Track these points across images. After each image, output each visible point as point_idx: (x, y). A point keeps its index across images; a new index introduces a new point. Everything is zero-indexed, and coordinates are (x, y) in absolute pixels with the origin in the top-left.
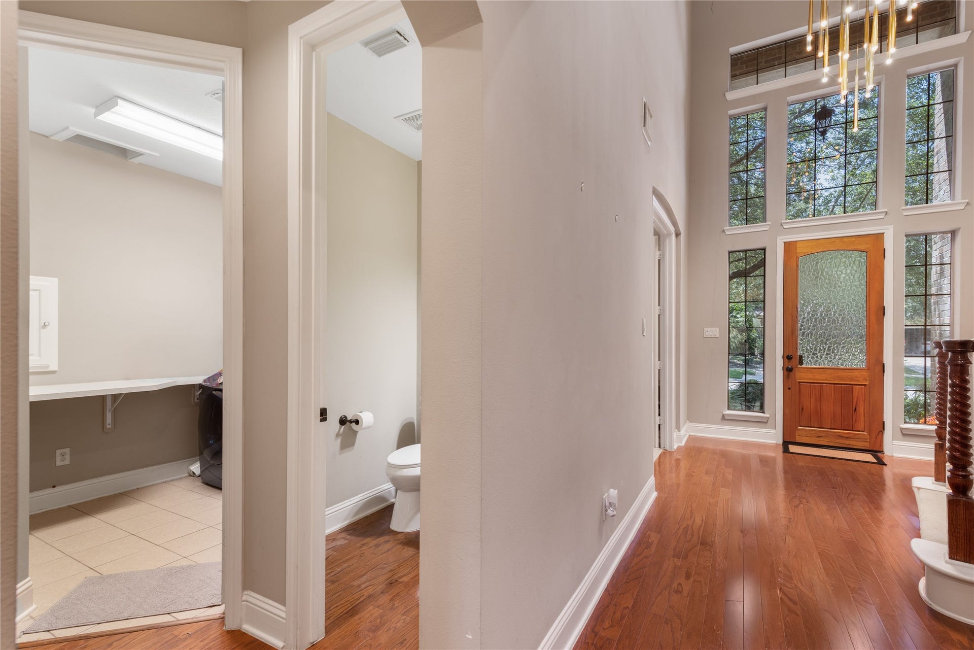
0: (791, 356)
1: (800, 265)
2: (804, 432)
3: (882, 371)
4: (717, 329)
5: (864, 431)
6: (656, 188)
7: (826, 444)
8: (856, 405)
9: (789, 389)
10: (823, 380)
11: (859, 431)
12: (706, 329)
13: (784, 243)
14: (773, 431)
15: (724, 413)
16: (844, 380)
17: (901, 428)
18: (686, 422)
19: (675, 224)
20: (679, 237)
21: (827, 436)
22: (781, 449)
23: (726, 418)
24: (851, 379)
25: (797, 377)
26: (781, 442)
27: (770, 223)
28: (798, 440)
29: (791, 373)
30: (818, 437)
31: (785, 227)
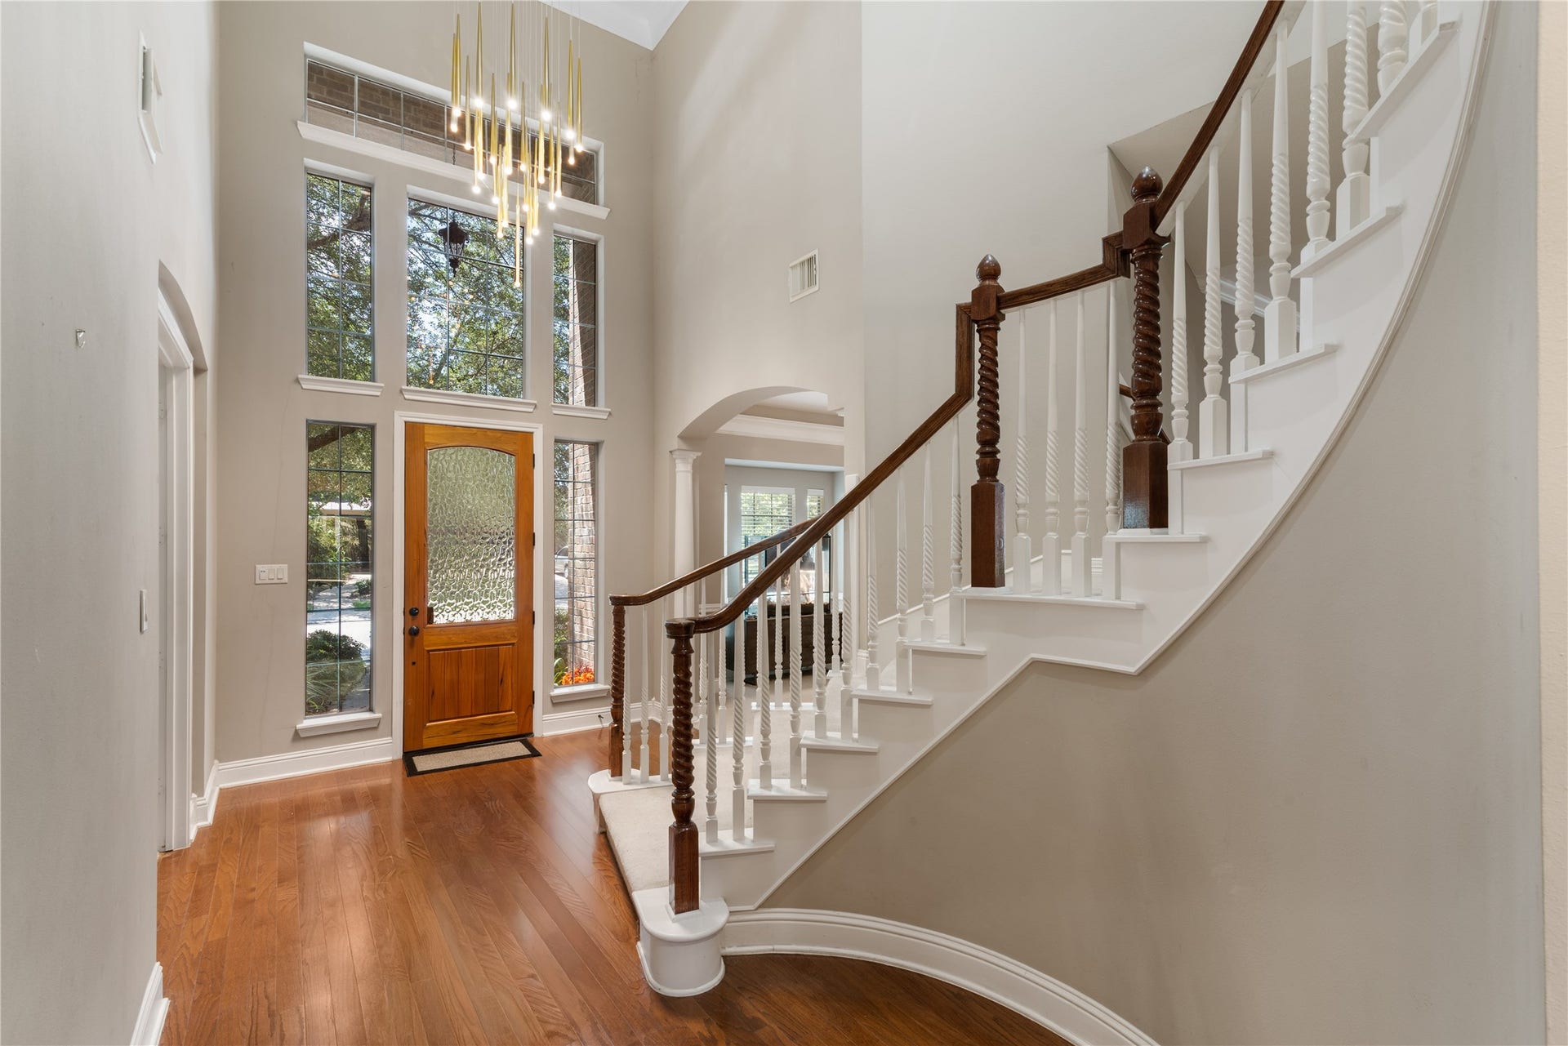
0: (417, 609)
1: (429, 462)
2: (436, 729)
3: (532, 622)
4: (285, 566)
5: (511, 711)
6: (166, 265)
7: (465, 740)
8: (503, 675)
9: (414, 663)
10: (461, 643)
11: (506, 711)
12: (259, 567)
13: (406, 422)
14: (388, 740)
15: (299, 726)
16: (489, 640)
17: (551, 697)
18: (212, 765)
19: (195, 347)
20: (201, 377)
21: (465, 729)
22: (400, 767)
23: (302, 736)
24: (497, 638)
25: (425, 643)
26: (399, 755)
27: (383, 385)
28: (428, 743)
29: (416, 638)
30: (454, 733)
31: (406, 397)
